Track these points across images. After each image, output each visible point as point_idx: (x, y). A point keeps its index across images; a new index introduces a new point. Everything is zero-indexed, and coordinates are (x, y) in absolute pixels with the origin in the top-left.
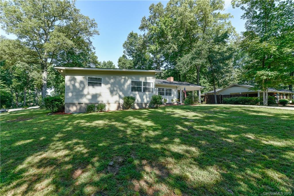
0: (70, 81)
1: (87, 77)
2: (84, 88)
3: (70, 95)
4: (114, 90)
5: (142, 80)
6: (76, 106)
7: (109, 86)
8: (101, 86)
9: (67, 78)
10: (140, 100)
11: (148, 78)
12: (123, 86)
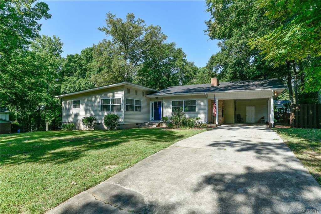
0: (64, 104)
1: (72, 101)
2: (70, 109)
3: (64, 114)
4: (88, 109)
5: (110, 96)
8: (80, 107)
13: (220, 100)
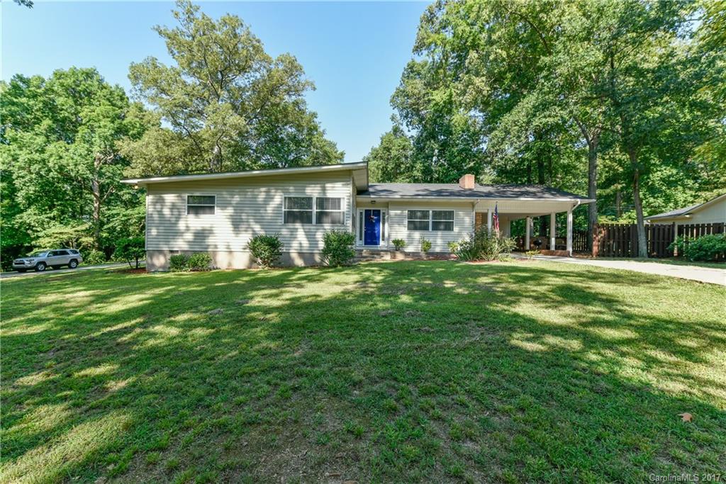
0: (154, 203)
1: (186, 196)
2: (178, 218)
3: (154, 232)
4: (241, 221)
5: (313, 191)
6: (165, 256)
7: (230, 211)
8: (214, 213)
9: (149, 199)
10: (305, 243)
11: (328, 185)
12: (264, 212)
13: (479, 213)
